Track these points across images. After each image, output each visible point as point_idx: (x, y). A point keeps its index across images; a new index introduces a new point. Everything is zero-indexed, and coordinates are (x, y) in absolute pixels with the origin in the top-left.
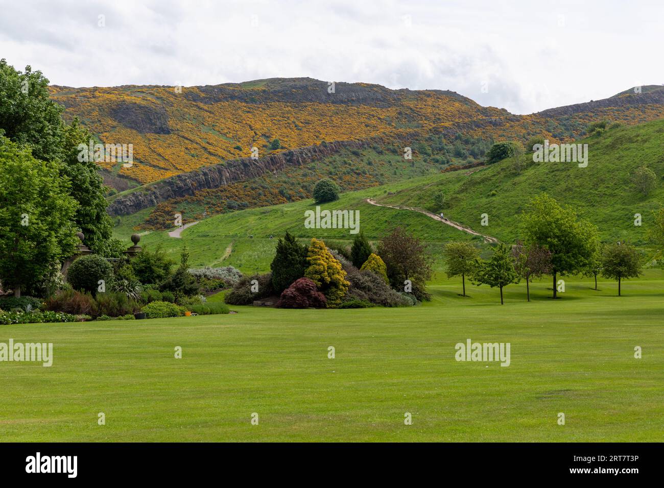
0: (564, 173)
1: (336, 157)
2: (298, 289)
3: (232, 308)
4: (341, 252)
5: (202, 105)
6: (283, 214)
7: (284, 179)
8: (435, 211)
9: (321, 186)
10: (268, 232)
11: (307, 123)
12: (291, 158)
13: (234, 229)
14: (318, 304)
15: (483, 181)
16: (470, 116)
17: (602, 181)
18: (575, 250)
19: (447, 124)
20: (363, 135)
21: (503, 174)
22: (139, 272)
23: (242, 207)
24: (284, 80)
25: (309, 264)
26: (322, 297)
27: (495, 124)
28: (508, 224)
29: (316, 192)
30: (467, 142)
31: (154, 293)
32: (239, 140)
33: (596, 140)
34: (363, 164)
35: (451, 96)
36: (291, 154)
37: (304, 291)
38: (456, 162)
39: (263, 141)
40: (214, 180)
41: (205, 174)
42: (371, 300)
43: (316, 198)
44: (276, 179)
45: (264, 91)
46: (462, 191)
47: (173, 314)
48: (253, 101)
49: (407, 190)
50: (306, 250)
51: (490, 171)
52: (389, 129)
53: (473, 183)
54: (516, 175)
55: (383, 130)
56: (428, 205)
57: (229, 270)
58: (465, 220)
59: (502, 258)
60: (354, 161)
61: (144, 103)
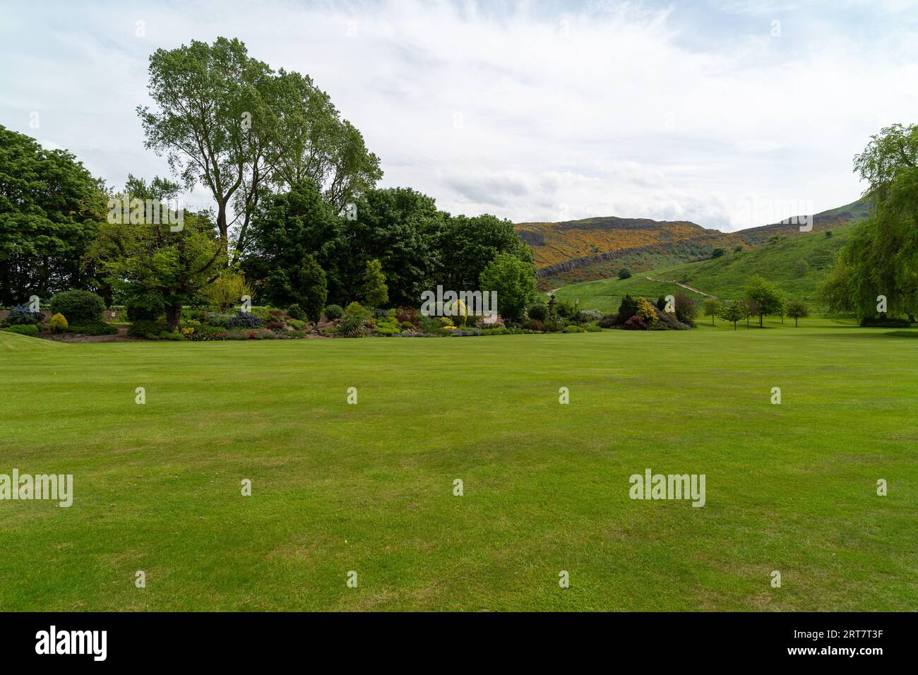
0: (755, 263)
1: (628, 256)
2: (633, 321)
3: (603, 329)
4: (653, 304)
5: (560, 231)
6: (604, 285)
7: (602, 267)
8: (683, 283)
9: (622, 271)
10: (597, 293)
11: (613, 239)
12: (605, 257)
13: (579, 291)
14: (643, 328)
15: (709, 268)
16: (698, 234)
17: (777, 267)
18: (774, 303)
19: (687, 238)
20: (641, 244)
21: (720, 264)
22: (559, 312)
23: (580, 281)
24: (601, 218)
25: (638, 309)
26: (645, 325)
27: (713, 238)
28: (723, 290)
29: (620, 273)
30: (697, 247)
31: (567, 322)
32: (578, 248)
33: (773, 246)
34: (642, 259)
35: (689, 224)
36: (605, 255)
37: (636, 322)
38: (692, 258)
39: (590, 249)
40: (567, 268)
41: (563, 265)
42: (669, 327)
43: (620, 276)
44: (598, 267)
45: (591, 224)
46: (697, 273)
47: (579, 332)
48: (585, 229)
49: (668, 272)
50: (637, 302)
51: (713, 262)
52: (655, 241)
53: (704, 269)
54: (727, 264)
55: (652, 242)
56: (680, 280)
57: (596, 312)
58: (699, 287)
59: (736, 307)
60: (637, 258)
61: (532, 231)
